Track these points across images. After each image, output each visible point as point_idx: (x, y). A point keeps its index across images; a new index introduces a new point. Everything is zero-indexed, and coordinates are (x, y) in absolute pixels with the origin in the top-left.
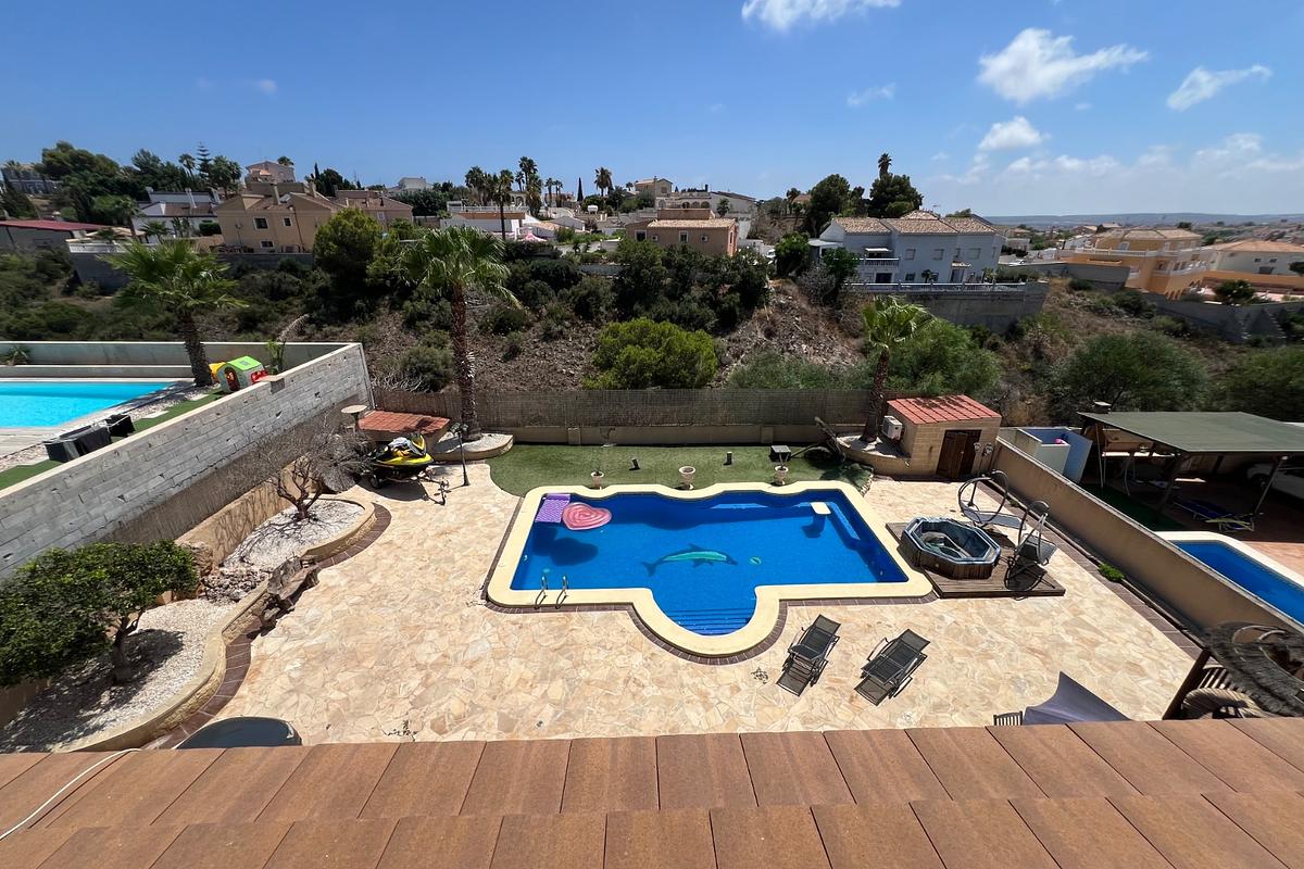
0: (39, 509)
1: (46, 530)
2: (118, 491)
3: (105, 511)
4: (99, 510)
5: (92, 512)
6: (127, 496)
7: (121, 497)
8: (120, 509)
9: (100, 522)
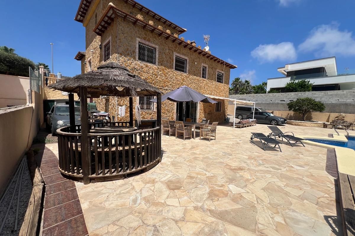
0: (320, 95)
1: (319, 99)
2: (338, 98)
3: (332, 101)
4: (331, 100)
5: (330, 100)
6: (340, 100)
7: (338, 100)
8: (336, 102)
9: (330, 102)
